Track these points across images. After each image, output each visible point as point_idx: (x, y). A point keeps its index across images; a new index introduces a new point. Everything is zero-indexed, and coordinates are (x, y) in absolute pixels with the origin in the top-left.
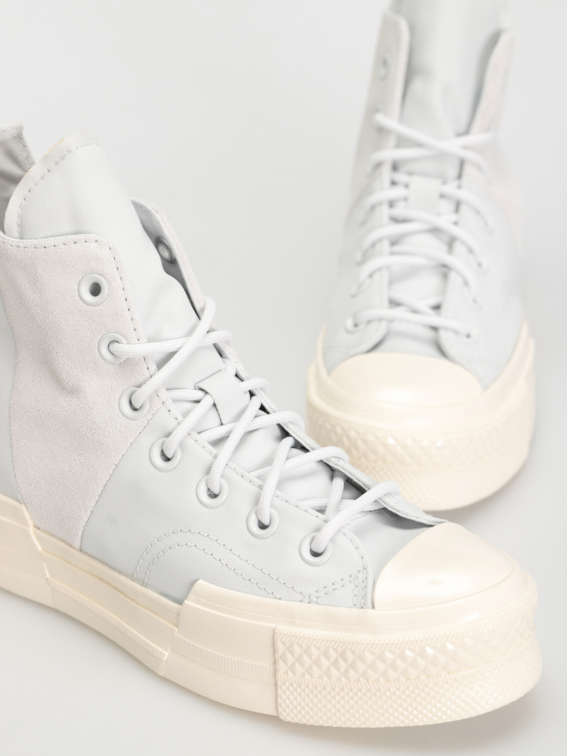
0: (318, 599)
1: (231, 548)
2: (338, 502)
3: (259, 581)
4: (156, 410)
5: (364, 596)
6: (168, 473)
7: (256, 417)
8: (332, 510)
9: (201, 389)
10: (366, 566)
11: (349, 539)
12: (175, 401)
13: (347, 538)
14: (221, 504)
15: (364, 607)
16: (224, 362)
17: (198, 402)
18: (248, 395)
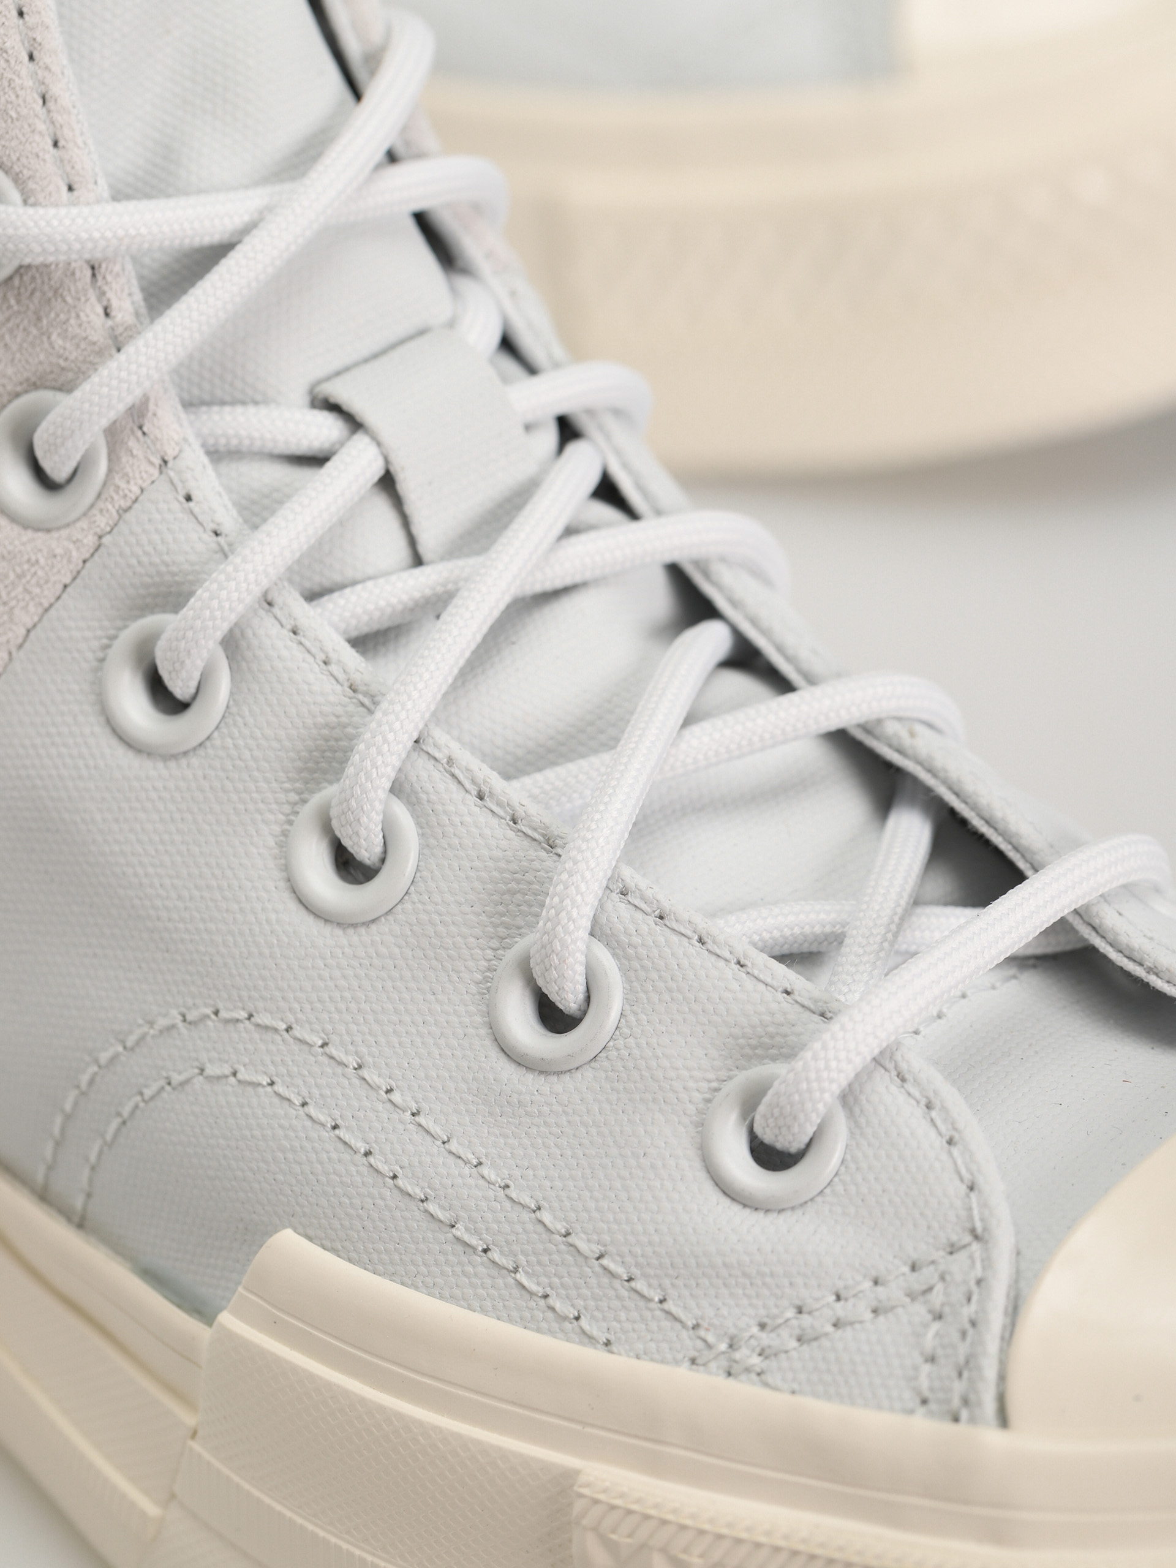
0: (767, 1362)
1: (417, 1102)
2: (893, 922)
3: (522, 1259)
4: (130, 491)
5: (966, 1368)
6: (172, 764)
7: (570, 531)
8: (865, 959)
9: (334, 407)
10: (985, 1229)
11: (918, 1102)
12: (218, 454)
13: (909, 1094)
14: (387, 913)
15: (964, 1414)
16: (454, 291)
17: (316, 460)
18: (550, 436)
